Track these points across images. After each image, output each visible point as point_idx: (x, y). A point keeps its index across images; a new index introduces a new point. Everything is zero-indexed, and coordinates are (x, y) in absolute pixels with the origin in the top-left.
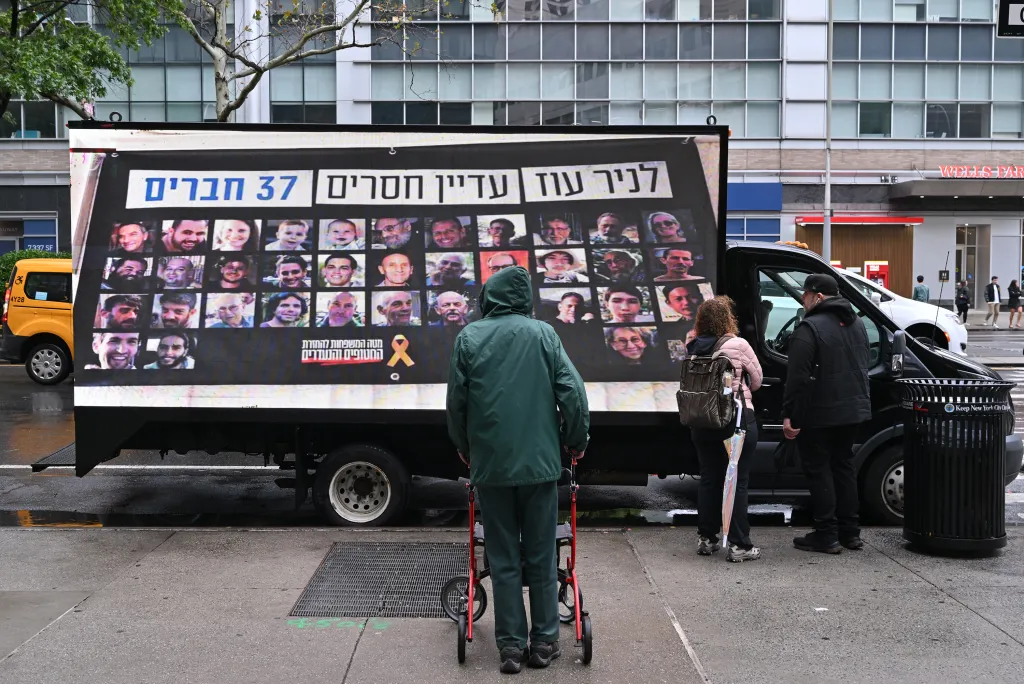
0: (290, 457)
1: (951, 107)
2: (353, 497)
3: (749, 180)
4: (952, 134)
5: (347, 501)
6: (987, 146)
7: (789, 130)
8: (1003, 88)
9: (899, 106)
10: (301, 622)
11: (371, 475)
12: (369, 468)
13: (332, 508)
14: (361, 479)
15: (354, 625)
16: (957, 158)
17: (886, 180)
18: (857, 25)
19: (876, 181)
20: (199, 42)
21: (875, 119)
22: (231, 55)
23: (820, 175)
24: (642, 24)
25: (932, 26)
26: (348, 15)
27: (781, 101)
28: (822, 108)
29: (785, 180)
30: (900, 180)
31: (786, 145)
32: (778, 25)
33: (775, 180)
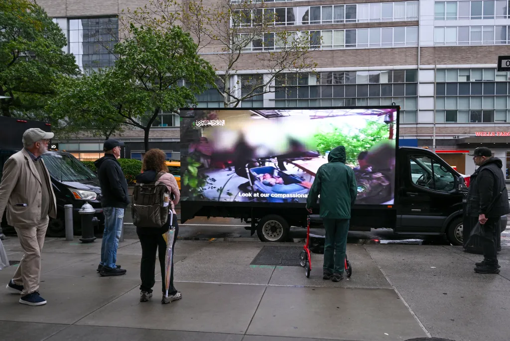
0: (250, 220)
1: (479, 112)
2: (270, 233)
3: (405, 138)
4: (479, 121)
5: (268, 234)
6: (493, 125)
7: (420, 121)
8: (499, 104)
9: (461, 111)
10: (254, 266)
11: (276, 225)
12: (276, 223)
13: (264, 236)
14: (273, 226)
15: (272, 268)
16: (482, 130)
17: (455, 138)
18: (444, 83)
19: (452, 138)
20: (219, 92)
21: (451, 116)
22: (229, 95)
23: (431, 136)
24: (367, 85)
25: (472, 83)
26: (268, 81)
27: (417, 110)
28: (432, 113)
29: (418, 138)
30: (460, 138)
31: (419, 126)
32: (417, 84)
33: (415, 138)
